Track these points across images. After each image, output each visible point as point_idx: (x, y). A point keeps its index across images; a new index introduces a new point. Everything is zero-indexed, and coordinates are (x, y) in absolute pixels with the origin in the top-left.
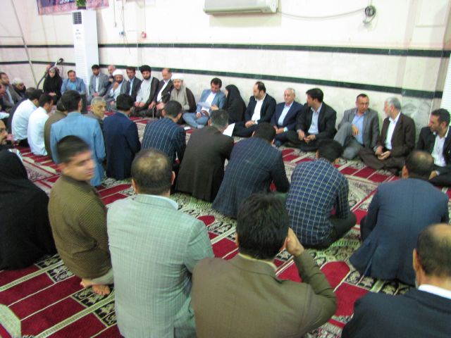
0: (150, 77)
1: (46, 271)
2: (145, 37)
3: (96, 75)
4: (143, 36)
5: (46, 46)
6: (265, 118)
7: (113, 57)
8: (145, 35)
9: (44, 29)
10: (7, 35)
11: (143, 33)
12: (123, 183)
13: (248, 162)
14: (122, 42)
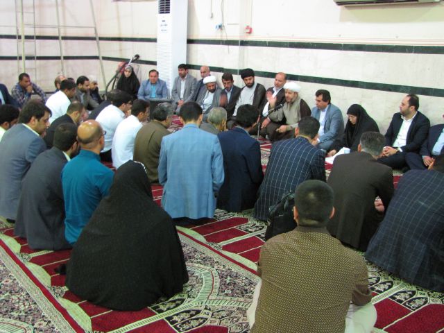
0: (253, 83)
1: (164, 318)
2: (250, 33)
3: (183, 76)
4: (248, 31)
5: (119, 39)
6: (413, 144)
7: (205, 56)
8: (251, 29)
9: (118, 18)
10: (74, 25)
11: (248, 27)
12: (236, 216)
13: (423, 204)
14: (218, 38)
